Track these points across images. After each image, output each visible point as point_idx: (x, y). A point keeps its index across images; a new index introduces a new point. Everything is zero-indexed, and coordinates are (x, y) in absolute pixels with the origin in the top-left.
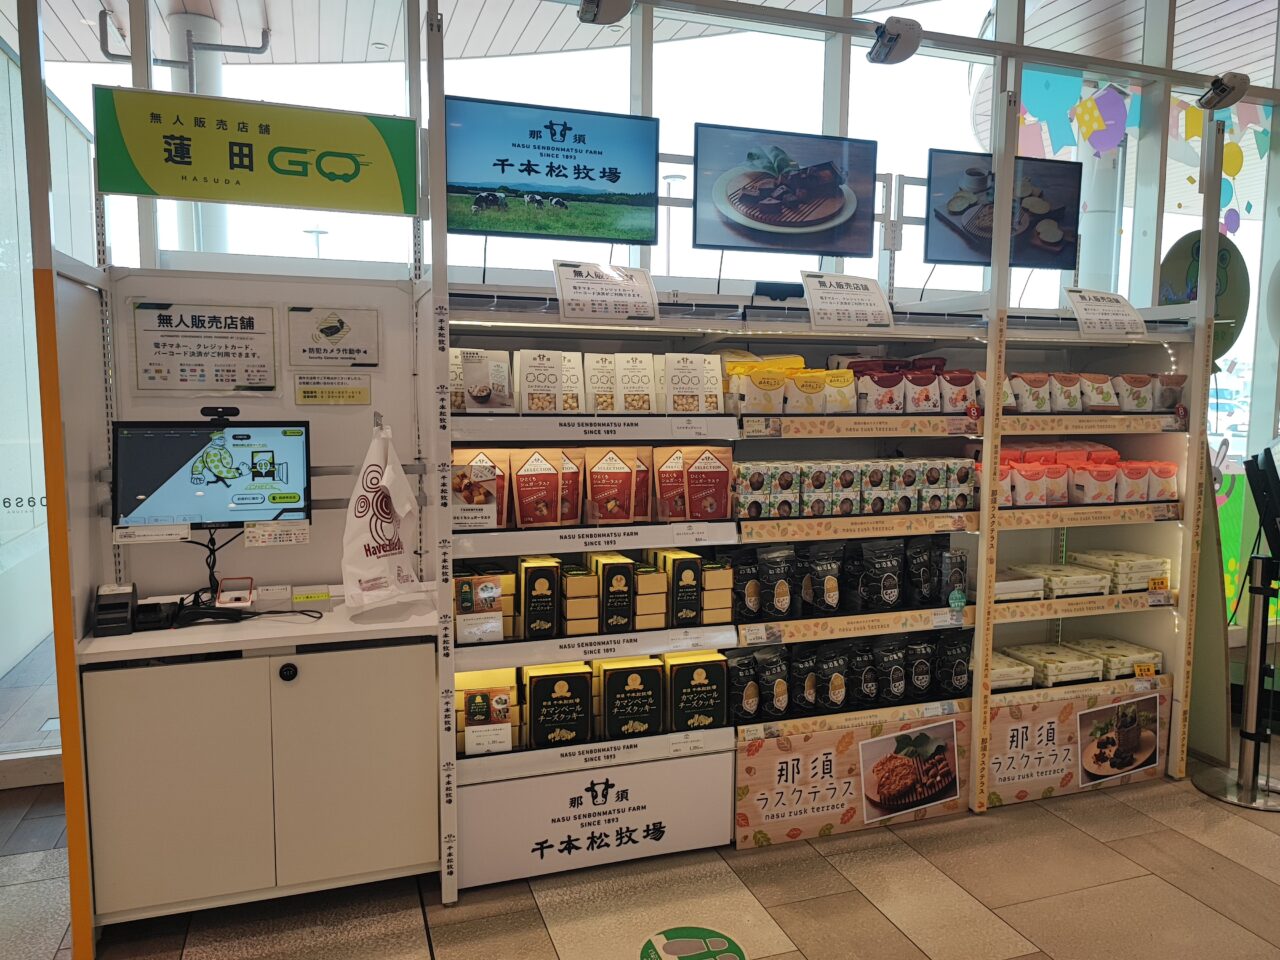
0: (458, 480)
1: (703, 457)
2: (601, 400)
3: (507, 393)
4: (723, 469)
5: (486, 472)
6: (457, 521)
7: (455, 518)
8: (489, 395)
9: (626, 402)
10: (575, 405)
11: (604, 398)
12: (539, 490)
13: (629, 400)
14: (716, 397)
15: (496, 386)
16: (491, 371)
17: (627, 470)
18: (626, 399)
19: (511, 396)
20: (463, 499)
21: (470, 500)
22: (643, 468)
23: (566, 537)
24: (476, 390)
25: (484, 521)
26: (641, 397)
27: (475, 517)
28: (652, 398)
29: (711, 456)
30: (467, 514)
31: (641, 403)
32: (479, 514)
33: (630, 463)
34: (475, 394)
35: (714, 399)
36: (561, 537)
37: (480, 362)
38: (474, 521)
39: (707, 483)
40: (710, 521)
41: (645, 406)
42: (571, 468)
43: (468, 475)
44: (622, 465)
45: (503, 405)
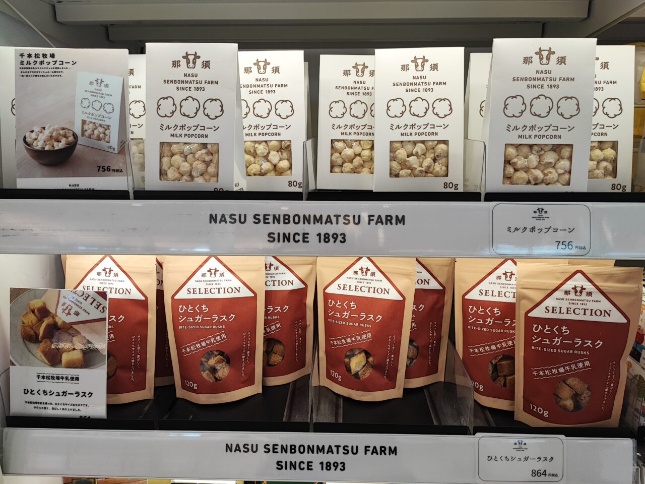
0: (32, 318)
1: (569, 285)
2: (349, 152)
3: (114, 141)
4: (616, 317)
5: (86, 305)
6: (29, 397)
7: (26, 392)
8: (71, 147)
9: (393, 159)
10: (284, 164)
11: (358, 149)
12: (212, 331)
13: (402, 153)
14: (614, 145)
15: (89, 128)
16: (80, 94)
17: (394, 296)
18: (392, 150)
19: (123, 148)
20: (39, 354)
21: (54, 358)
22: (434, 285)
23: (238, 448)
24: (42, 137)
25: (80, 400)
26: (429, 147)
27: (64, 393)
28: (456, 150)
29: (589, 286)
30: (48, 385)
31: (428, 161)
32: (71, 387)
33: (402, 283)
34: (38, 145)
35: (609, 152)
36: (229, 448)
37: (57, 73)
38: (61, 399)
39: (572, 346)
40: (570, 433)
41: (438, 167)
42: (287, 282)
43: (52, 311)
44: (386, 284)
45: (104, 170)
